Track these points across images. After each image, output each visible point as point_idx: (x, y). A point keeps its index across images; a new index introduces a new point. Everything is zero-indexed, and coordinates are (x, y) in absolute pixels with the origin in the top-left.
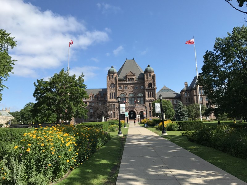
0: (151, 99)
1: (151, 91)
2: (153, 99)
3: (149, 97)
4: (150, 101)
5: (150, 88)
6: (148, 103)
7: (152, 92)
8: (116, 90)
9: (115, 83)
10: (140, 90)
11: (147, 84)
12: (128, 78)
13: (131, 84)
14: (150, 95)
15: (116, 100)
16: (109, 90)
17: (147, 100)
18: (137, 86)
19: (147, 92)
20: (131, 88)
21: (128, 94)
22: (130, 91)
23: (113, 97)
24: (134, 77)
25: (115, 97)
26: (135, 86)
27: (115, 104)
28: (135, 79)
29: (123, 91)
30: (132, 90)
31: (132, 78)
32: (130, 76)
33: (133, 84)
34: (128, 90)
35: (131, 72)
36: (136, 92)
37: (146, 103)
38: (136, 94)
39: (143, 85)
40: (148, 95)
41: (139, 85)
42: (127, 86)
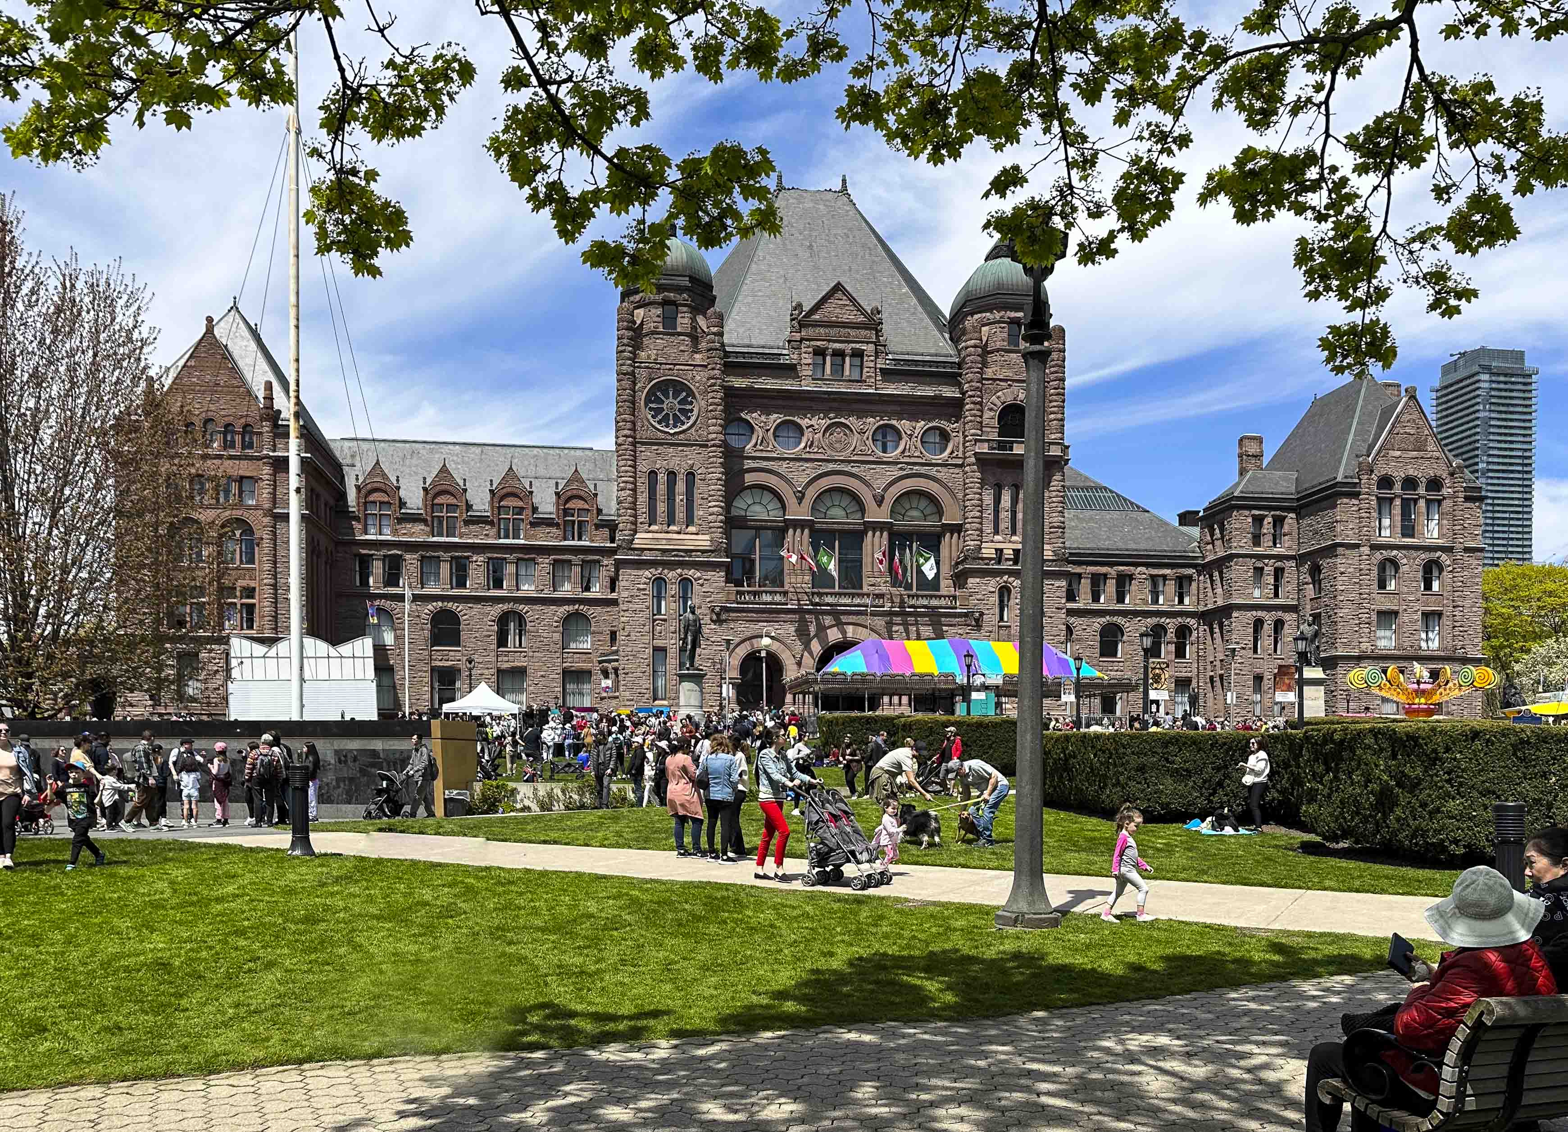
0: (1017, 552)
3: (996, 532)
4: (1008, 564)
5: (1018, 449)
6: (993, 584)
8: (701, 446)
9: (698, 378)
10: (923, 470)
11: (991, 409)
12: (813, 343)
13: (834, 400)
14: (1005, 515)
15: (707, 537)
16: (643, 444)
17: (983, 559)
18: (892, 427)
19: (983, 483)
20: (837, 445)
21: (811, 493)
22: (831, 467)
23: (680, 514)
24: (871, 347)
25: (699, 513)
26: (873, 423)
27: (698, 574)
28: (872, 364)
29: (763, 464)
30: (842, 461)
31: (848, 348)
32: (833, 332)
33: (855, 406)
34: (812, 456)
35: (839, 295)
36: (879, 484)
37: (970, 580)
38: (883, 497)
39: (943, 424)
40: (997, 512)
41: (914, 418)
42: (804, 422)
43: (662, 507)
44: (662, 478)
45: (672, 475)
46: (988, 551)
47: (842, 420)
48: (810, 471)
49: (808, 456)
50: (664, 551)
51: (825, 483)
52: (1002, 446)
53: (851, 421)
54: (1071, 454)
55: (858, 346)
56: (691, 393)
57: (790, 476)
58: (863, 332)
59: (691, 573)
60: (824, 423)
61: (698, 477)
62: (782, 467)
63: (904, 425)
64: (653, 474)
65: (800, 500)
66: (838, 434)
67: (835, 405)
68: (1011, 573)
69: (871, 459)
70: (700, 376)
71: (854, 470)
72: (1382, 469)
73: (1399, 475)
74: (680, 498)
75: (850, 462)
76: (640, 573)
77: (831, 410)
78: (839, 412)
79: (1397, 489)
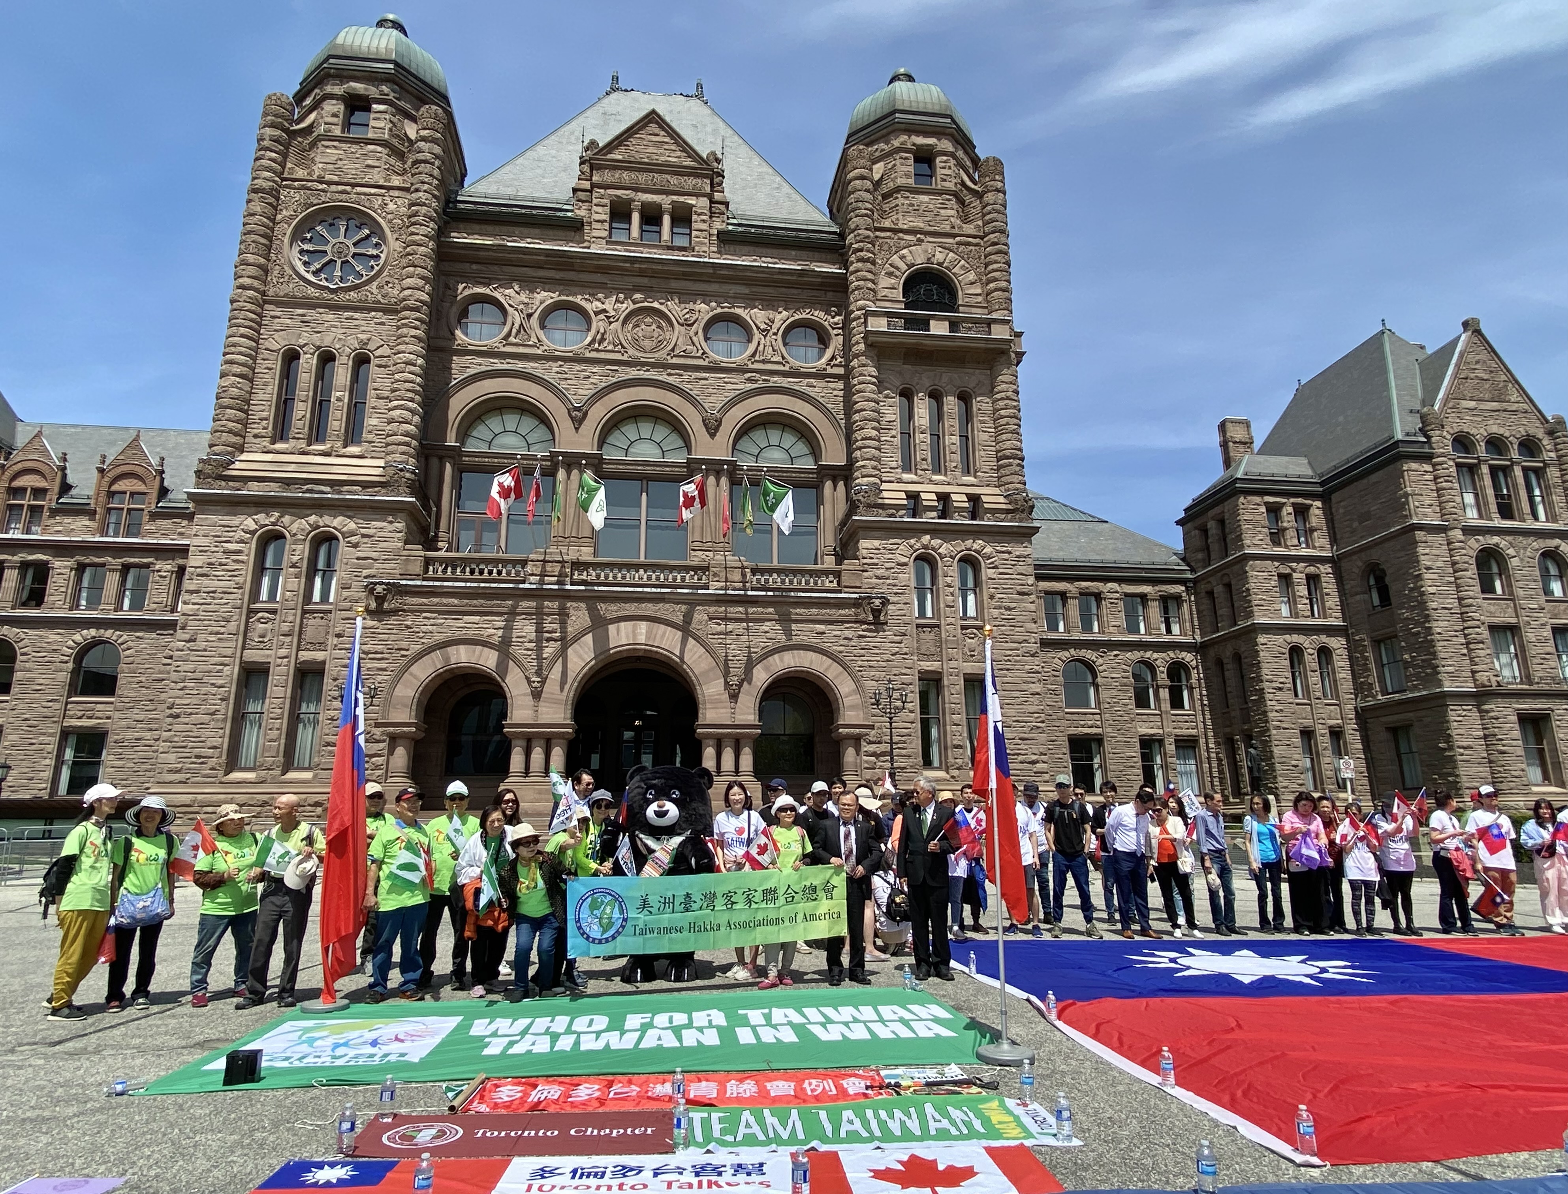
0: (944, 498)
1: (946, 377)
2: (974, 499)
3: (908, 465)
4: (930, 517)
5: (939, 328)
6: (906, 550)
7: (951, 403)
8: (385, 311)
9: (392, 206)
10: (784, 382)
11: (890, 274)
12: (610, 191)
13: (642, 273)
14: (922, 440)
15: (381, 463)
16: (278, 304)
17: (883, 506)
18: (737, 320)
19: (881, 385)
20: (647, 344)
21: (599, 413)
22: (634, 373)
23: (336, 422)
24: (704, 202)
25: (372, 421)
26: (704, 310)
27: (352, 526)
28: (704, 226)
29: (519, 365)
30: (654, 365)
31: (665, 201)
32: (642, 178)
33: (674, 284)
34: (602, 355)
35: (653, 128)
36: (714, 403)
37: (864, 544)
38: (719, 422)
39: (819, 315)
40: (907, 435)
41: (769, 304)
42: (591, 307)
43: (301, 410)
44: (308, 362)
45: (327, 358)
46: (894, 494)
47: (656, 305)
48: (599, 377)
49: (594, 355)
50: (287, 483)
51: (622, 398)
52: (911, 322)
53: (673, 308)
54: (1025, 344)
55: (681, 199)
56: (377, 230)
57: (563, 385)
58: (691, 183)
59: (337, 522)
60: (627, 306)
61: (374, 361)
62: (550, 372)
63: (757, 316)
64: (291, 357)
65: (578, 423)
66: (648, 328)
67: (645, 281)
68: (935, 531)
69: (700, 362)
70: (397, 205)
71: (671, 380)
72: (1454, 425)
73: (1479, 432)
74: (340, 395)
75: (665, 366)
76: (235, 521)
77: (637, 289)
78: (648, 292)
79: (1481, 450)
